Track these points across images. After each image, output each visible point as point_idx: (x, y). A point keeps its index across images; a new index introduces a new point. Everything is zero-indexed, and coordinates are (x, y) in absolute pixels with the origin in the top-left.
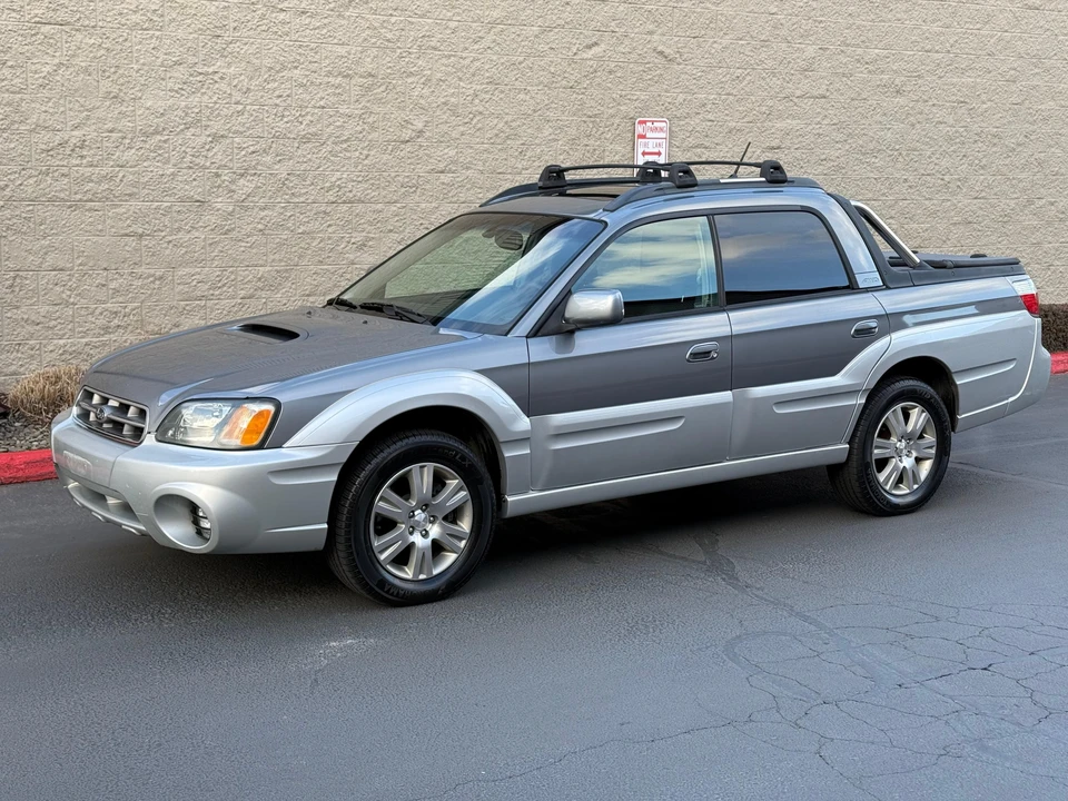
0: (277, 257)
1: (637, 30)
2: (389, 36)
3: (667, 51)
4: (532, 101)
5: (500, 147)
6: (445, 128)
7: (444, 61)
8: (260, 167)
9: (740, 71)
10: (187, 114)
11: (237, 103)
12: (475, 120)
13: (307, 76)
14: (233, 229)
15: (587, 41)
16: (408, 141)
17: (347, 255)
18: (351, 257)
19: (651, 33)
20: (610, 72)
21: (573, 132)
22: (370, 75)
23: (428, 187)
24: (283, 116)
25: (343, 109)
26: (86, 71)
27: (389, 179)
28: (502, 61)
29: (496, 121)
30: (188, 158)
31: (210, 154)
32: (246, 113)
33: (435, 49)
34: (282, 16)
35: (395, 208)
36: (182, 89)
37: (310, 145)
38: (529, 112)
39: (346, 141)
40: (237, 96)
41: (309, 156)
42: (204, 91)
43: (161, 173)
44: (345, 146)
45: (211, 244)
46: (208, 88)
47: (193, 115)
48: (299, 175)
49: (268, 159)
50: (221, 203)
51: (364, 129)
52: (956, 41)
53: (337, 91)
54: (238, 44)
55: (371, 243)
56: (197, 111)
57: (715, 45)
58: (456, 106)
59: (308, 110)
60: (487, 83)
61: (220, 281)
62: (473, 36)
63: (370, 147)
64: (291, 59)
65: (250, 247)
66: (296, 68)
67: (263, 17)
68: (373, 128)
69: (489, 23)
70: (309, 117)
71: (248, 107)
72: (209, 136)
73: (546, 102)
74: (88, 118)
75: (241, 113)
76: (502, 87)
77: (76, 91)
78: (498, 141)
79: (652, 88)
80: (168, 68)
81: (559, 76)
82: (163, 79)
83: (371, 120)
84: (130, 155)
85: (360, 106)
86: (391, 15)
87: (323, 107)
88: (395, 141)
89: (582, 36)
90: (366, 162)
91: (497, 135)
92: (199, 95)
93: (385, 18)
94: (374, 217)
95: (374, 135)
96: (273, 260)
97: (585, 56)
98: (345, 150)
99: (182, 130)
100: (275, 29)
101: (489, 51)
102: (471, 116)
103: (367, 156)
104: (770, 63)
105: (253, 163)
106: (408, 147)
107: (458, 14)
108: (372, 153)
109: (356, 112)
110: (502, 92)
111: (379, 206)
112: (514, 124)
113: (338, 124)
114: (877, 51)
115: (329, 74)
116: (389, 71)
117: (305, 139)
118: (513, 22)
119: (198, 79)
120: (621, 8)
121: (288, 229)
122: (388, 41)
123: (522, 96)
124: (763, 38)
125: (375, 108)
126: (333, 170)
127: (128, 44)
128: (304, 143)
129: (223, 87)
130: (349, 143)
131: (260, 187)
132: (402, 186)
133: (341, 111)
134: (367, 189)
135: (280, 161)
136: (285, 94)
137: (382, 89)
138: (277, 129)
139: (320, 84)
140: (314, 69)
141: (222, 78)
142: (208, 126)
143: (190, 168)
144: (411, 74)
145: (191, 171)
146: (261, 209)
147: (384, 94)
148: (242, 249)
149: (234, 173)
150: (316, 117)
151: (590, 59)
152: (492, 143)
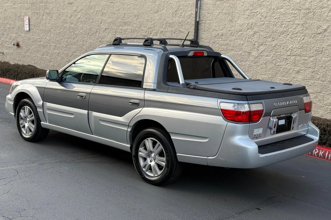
0: (269, 72)
8: (267, 42)
10: (248, 25)
11: (262, 21)
13: (285, 11)
14: (257, 62)
16: (320, 34)
22: (307, 9)
23: (327, 51)
24: (276, 25)
25: (297, 22)
26: (225, 14)
27: (311, 48)
31: (253, 38)
32: (265, 24)
36: (248, 18)
40: (263, 19)
41: (283, 39)
42: (254, 18)
43: (240, 43)
44: (295, 35)
45: (251, 66)
46: (255, 17)
48: (279, 45)
49: (270, 40)
50: (255, 53)
53: (295, 16)
54: (265, 2)
55: (302, 71)
56: (251, 24)
59: (284, 23)
63: (305, 36)
65: (261, 68)
66: (282, 8)
68: (307, 29)
72: (253, 32)
74: (224, 27)
75: (263, 24)
77: (222, 19)
80: (245, 11)
82: (243, 15)
83: (306, 26)
84: (233, 38)
85: (303, 21)
87: (290, 22)
88: (315, 33)
90: (303, 41)
94: (304, 62)
95: (307, 31)
96: (268, 74)
98: (296, 37)
99: (246, 30)
103: (303, 39)
105: (265, 41)
106: (320, 36)
108: (305, 38)
109: (301, 23)
111: (306, 58)
113: (294, 27)
115: (293, 9)
116: (315, 7)
117: (282, 33)
119: (253, 14)
121: (274, 63)
125: (308, 21)
126: (290, 44)
127: (236, 5)
128: (282, 34)
129: (259, 16)
130: (297, 34)
131: (266, 49)
132: (316, 51)
133: (295, 23)
134: (302, 51)
135: (273, 40)
136: (277, 18)
137: (312, 14)
138: (274, 30)
139: (289, 13)
140: (288, 8)
141: (259, 13)
142: (253, 29)
143: (247, 42)
144: (324, 8)
145: (247, 43)
146: (266, 56)
147: (313, 16)
148: (259, 69)
149: (259, 44)
150: (286, 25)
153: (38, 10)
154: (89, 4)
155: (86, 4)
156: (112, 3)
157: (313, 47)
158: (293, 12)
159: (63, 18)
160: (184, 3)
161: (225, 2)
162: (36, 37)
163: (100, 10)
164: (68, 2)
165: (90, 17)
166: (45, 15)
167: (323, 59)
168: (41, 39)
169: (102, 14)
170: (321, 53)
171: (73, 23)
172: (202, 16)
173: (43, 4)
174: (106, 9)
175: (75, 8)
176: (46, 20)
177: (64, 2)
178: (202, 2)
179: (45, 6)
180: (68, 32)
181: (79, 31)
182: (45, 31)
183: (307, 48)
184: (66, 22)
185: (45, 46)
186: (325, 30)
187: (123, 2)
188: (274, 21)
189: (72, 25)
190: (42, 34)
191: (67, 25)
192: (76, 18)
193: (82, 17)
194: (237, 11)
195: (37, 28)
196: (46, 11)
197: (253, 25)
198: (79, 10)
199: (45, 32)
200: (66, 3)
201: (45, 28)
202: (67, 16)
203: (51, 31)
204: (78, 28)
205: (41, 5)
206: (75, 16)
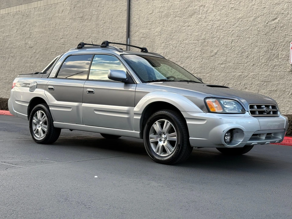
6: (223, 51)
10: (164, 54)
11: (174, 50)
13: (189, 42)
15: (272, 18)
16: (212, 56)
20: (281, 27)
21: (266, 49)
22: (203, 39)
23: (218, 68)
24: (183, 52)
25: (197, 49)
33: (221, 29)
34: (184, 28)
36: (163, 48)
39: (197, 57)
44: (197, 58)
46: (169, 47)
53: (195, 45)
54: (175, 36)
58: (227, 44)
59: (189, 50)
60: (237, 37)
63: (203, 59)
66: (187, 40)
67: (180, 29)
71: (176, 51)
75: (174, 52)
76: (241, 38)
78: (239, 54)
80: (161, 44)
81: (261, 31)
82: (160, 46)
83: (203, 51)
85: (201, 48)
86: (210, 22)
87: (192, 49)
88: (209, 56)
89: (270, 17)
91: (239, 52)
92: (167, 49)
93: (208, 23)
95: (204, 55)
97: (271, 23)
98: (197, 60)
100: (182, 31)
102: (231, 47)
103: (202, 61)
106: (213, 58)
107: (228, 18)
108: (203, 60)
110: (241, 39)
111: (204, 74)
112: (245, 48)
113: (195, 53)
115: (194, 40)
116: (208, 37)
117: (188, 58)
118: (245, 17)
119: (167, 45)
120: (286, 5)
122: (209, 29)
123: (248, 39)
125: (204, 48)
126: (193, 65)
127: (155, 40)
129: (171, 47)
132: (210, 69)
133: (196, 50)
134: (202, 70)
135: (182, 63)
136: (184, 47)
137: (206, 42)
138: (182, 56)
139: (192, 43)
140: (190, 40)
141: (171, 45)
142: (168, 56)
144: (214, 37)
147: (207, 44)
150: (190, 52)
151: (273, 24)
152: (238, 55)
153: (5, 54)
154: (45, 47)
155: (42, 47)
156: (64, 44)
157: (209, 66)
158: (194, 42)
159: (24, 59)
160: (118, 41)
161: (147, 38)
162: (3, 76)
163: (54, 51)
164: (29, 46)
165: (46, 57)
166: (10, 58)
167: (216, 74)
168: (6, 78)
169: (56, 54)
170: (214, 70)
171: (32, 63)
172: (131, 49)
173: (9, 50)
174: (59, 49)
175: (34, 51)
176: (11, 62)
177: (26, 47)
178: (131, 39)
179: (10, 50)
180: (28, 70)
181: (38, 69)
182: (10, 70)
183: (205, 67)
184: (27, 62)
185: (10, 82)
186: (216, 53)
187: (72, 43)
188: (182, 50)
189: (32, 64)
190: (8, 73)
191: (28, 64)
192: (35, 59)
193: (40, 57)
194: (156, 44)
195: (4, 69)
196: (11, 55)
197: (168, 53)
198: (38, 52)
199: (10, 72)
200: (27, 47)
201: (10, 68)
202: (28, 57)
203: (15, 70)
204: (37, 66)
205: (7, 50)
206: (34, 56)
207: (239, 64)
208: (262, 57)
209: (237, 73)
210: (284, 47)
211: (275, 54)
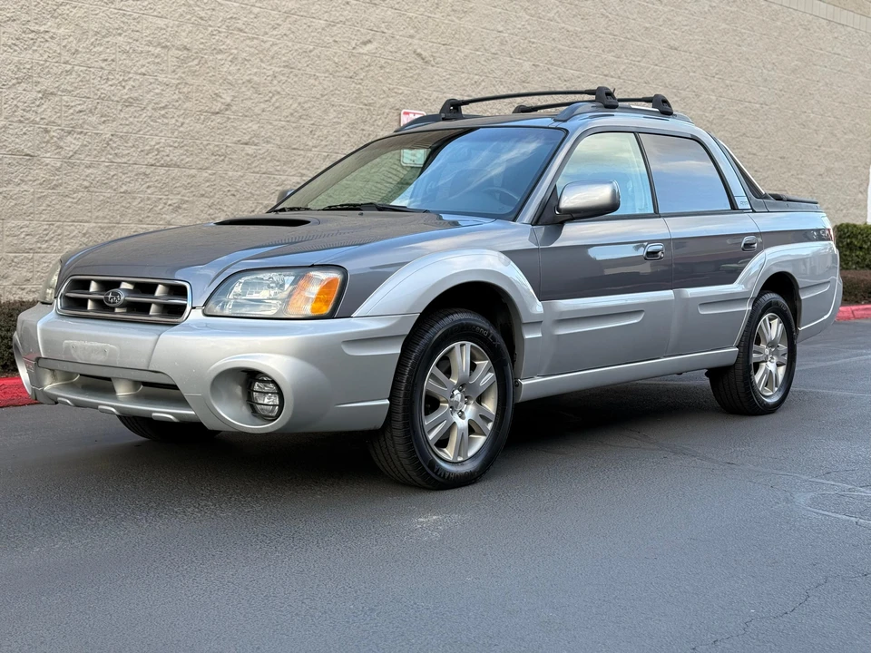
0: (100, 214)
1: (401, 33)
2: (202, 14)
3: (424, 54)
4: (320, 87)
5: (294, 125)
6: (249, 103)
7: (248, 42)
8: (86, 126)
9: (477, 77)
10: (19, 70)
11: (66, 63)
12: (274, 99)
13: (129, 43)
14: (61, 185)
15: (362, 38)
16: (218, 113)
17: (164, 216)
18: (168, 217)
19: (411, 37)
20: (382, 67)
21: (352, 117)
22: (186, 48)
23: (234, 156)
24: (108, 79)
25: (161, 78)
27: (201, 146)
28: (296, 48)
29: (291, 101)
30: (20, 112)
31: (40, 110)
32: (74, 73)
33: (241, 30)
35: (206, 175)
36: (15, 44)
37: (132, 109)
38: (318, 96)
39: (164, 108)
40: (66, 56)
41: (131, 120)
42: (35, 48)
44: (163, 112)
45: (40, 198)
46: (39, 46)
47: (25, 71)
48: (121, 137)
49: (93, 119)
50: (50, 158)
51: (179, 98)
52: (624, 70)
53: (157, 61)
54: (68, 6)
55: (185, 206)
56: (29, 67)
57: (459, 53)
58: (258, 84)
59: (131, 75)
60: (285, 67)
61: (47, 235)
62: (272, 22)
63: (185, 115)
64: (116, 26)
65: (76, 203)
66: (120, 34)
68: (188, 98)
69: (285, 12)
70: (131, 83)
71: (76, 68)
72: (39, 92)
73: (331, 88)
75: (69, 72)
76: (296, 71)
78: (293, 119)
79: (413, 85)
81: (341, 66)
83: (186, 90)
85: (177, 76)
87: (144, 74)
88: (206, 112)
89: (359, 33)
90: (181, 129)
91: (292, 114)
92: (30, 52)
94: (189, 181)
95: (188, 105)
96: (97, 217)
97: (361, 51)
98: (163, 116)
99: (14, 85)
101: (285, 37)
102: (271, 95)
103: (182, 124)
104: (499, 73)
105: (81, 122)
106: (218, 119)
108: (187, 121)
109: (173, 81)
110: (296, 76)
111: (193, 172)
112: (306, 106)
113: (157, 91)
114: (572, 71)
115: (150, 43)
116: (202, 46)
117: (128, 103)
118: (305, 14)
119: (30, 36)
120: (389, 13)
121: (111, 187)
122: (201, 18)
123: (312, 81)
124: (493, 51)
125: (190, 80)
126: (151, 135)
128: (127, 106)
130: (166, 110)
131: (86, 146)
132: (213, 154)
134: (182, 154)
136: (110, 59)
138: (102, 91)
139: (142, 52)
140: (136, 37)
143: (21, 122)
144: (221, 51)
145: (21, 125)
146: (86, 167)
147: (198, 67)
148: (69, 204)
149: (62, 130)
151: (366, 54)
152: (288, 121)
158: (153, 49)
167: (231, 174)
170: (224, 160)
186: (229, 106)
188: (102, 68)
207: (294, 149)
208: (343, 139)
209: (290, 178)
210: (387, 120)
211: (369, 135)
